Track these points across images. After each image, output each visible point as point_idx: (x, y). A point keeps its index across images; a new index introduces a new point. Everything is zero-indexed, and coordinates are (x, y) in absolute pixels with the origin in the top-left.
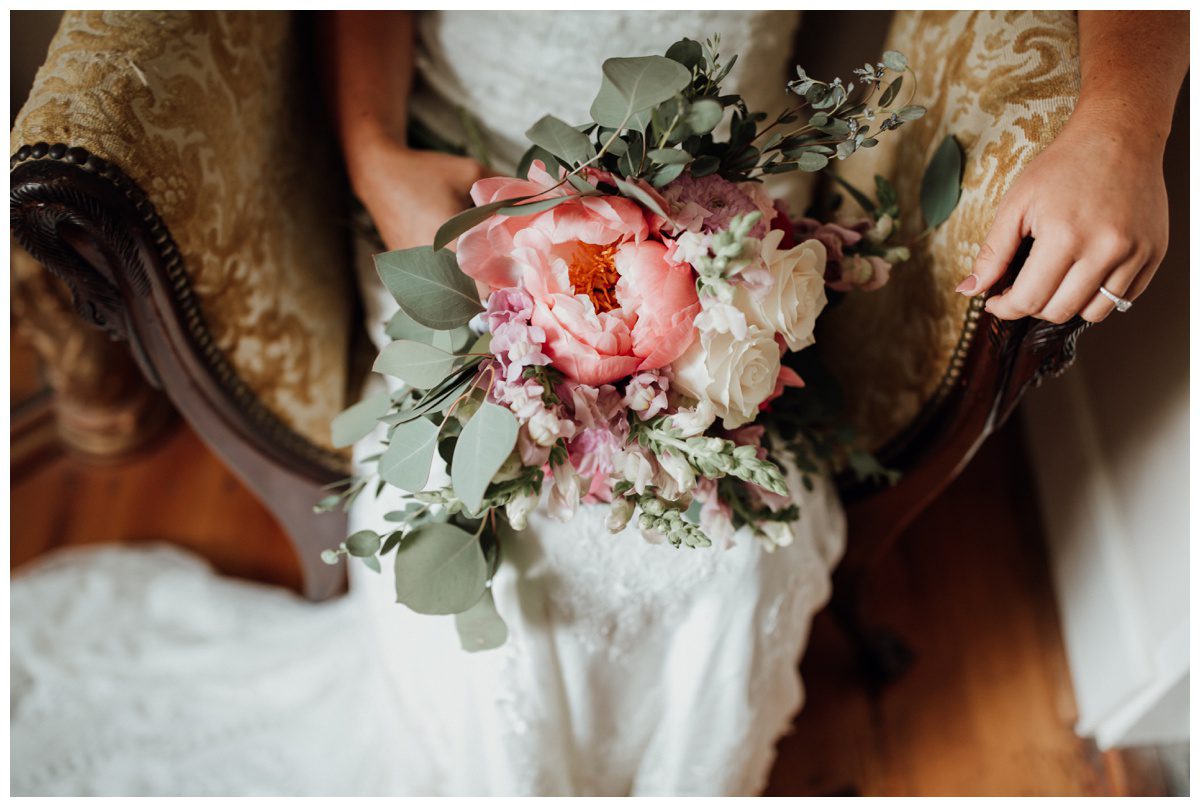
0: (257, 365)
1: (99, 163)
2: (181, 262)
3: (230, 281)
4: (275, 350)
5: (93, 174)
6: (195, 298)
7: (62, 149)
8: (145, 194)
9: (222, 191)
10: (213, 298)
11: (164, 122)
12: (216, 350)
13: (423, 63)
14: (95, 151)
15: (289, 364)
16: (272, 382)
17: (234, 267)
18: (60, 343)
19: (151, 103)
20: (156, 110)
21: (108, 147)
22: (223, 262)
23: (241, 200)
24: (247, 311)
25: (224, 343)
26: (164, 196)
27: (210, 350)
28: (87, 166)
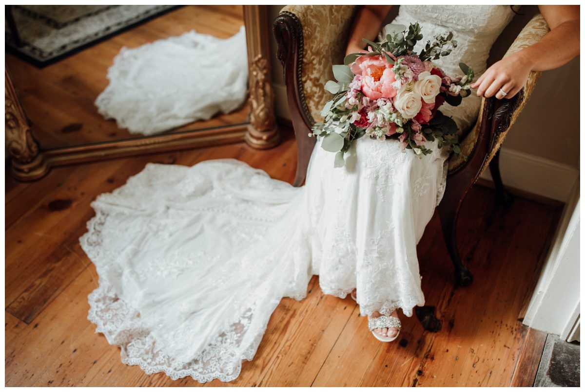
0: (309, 90)
1: (296, 18)
2: (303, 50)
3: (311, 62)
4: (314, 89)
5: (294, 20)
6: (302, 62)
7: (290, 13)
8: (302, 29)
9: (318, 39)
10: (306, 64)
11: (313, 17)
12: (301, 80)
13: (380, 36)
14: (297, 15)
15: (316, 95)
16: (310, 97)
17: (314, 59)
18: (258, 105)
19: (312, 12)
20: (312, 14)
21: (300, 16)
22: (312, 56)
23: (322, 45)
24: (312, 73)
25: (304, 79)
26: (306, 31)
27: (300, 79)
28: (294, 18)
